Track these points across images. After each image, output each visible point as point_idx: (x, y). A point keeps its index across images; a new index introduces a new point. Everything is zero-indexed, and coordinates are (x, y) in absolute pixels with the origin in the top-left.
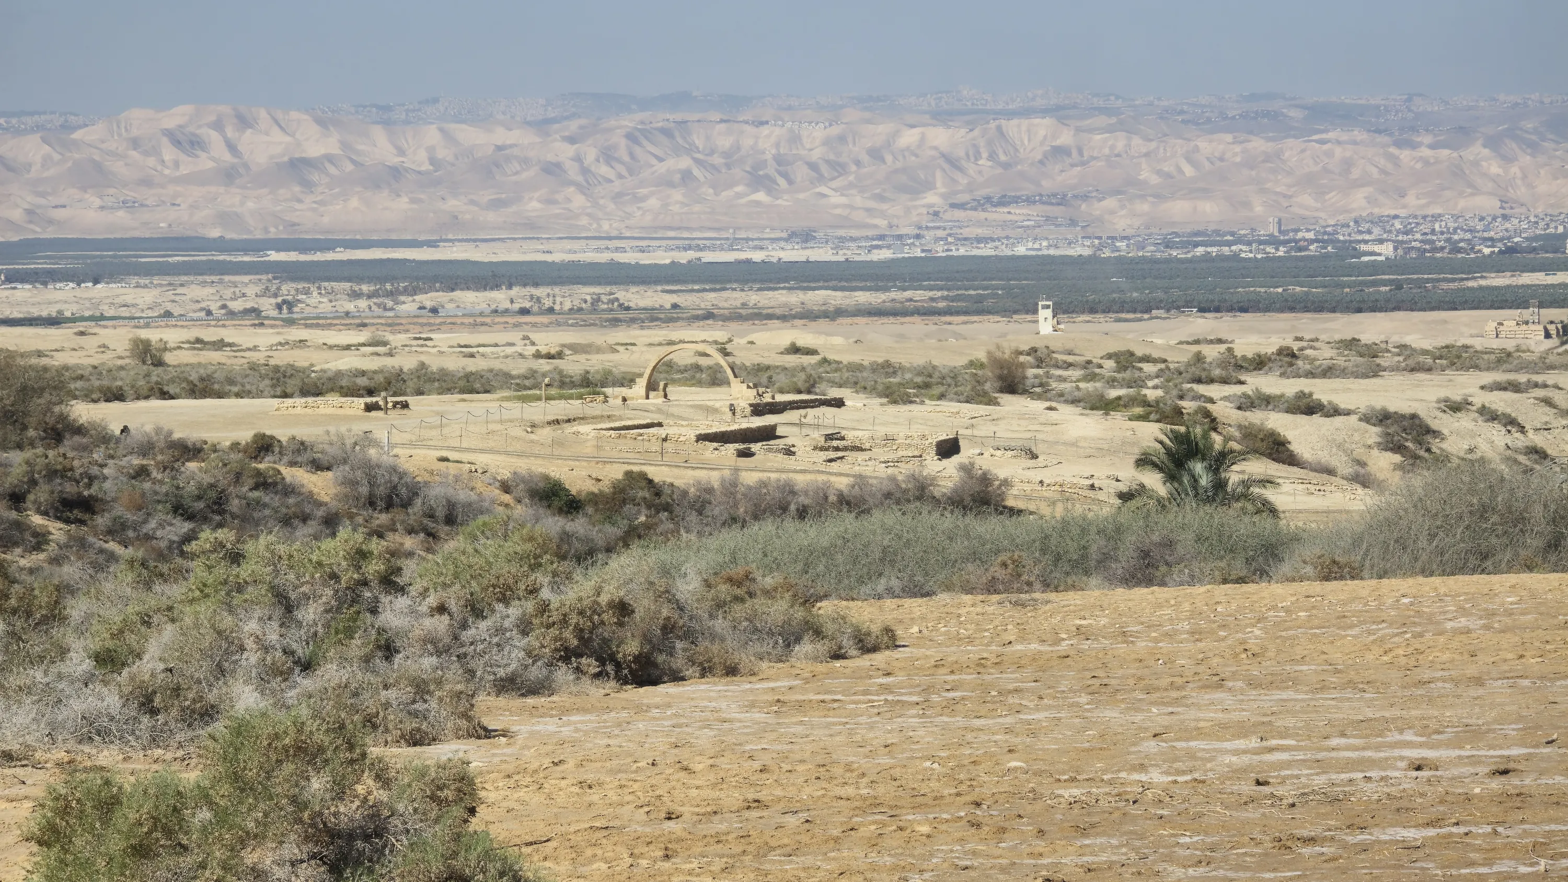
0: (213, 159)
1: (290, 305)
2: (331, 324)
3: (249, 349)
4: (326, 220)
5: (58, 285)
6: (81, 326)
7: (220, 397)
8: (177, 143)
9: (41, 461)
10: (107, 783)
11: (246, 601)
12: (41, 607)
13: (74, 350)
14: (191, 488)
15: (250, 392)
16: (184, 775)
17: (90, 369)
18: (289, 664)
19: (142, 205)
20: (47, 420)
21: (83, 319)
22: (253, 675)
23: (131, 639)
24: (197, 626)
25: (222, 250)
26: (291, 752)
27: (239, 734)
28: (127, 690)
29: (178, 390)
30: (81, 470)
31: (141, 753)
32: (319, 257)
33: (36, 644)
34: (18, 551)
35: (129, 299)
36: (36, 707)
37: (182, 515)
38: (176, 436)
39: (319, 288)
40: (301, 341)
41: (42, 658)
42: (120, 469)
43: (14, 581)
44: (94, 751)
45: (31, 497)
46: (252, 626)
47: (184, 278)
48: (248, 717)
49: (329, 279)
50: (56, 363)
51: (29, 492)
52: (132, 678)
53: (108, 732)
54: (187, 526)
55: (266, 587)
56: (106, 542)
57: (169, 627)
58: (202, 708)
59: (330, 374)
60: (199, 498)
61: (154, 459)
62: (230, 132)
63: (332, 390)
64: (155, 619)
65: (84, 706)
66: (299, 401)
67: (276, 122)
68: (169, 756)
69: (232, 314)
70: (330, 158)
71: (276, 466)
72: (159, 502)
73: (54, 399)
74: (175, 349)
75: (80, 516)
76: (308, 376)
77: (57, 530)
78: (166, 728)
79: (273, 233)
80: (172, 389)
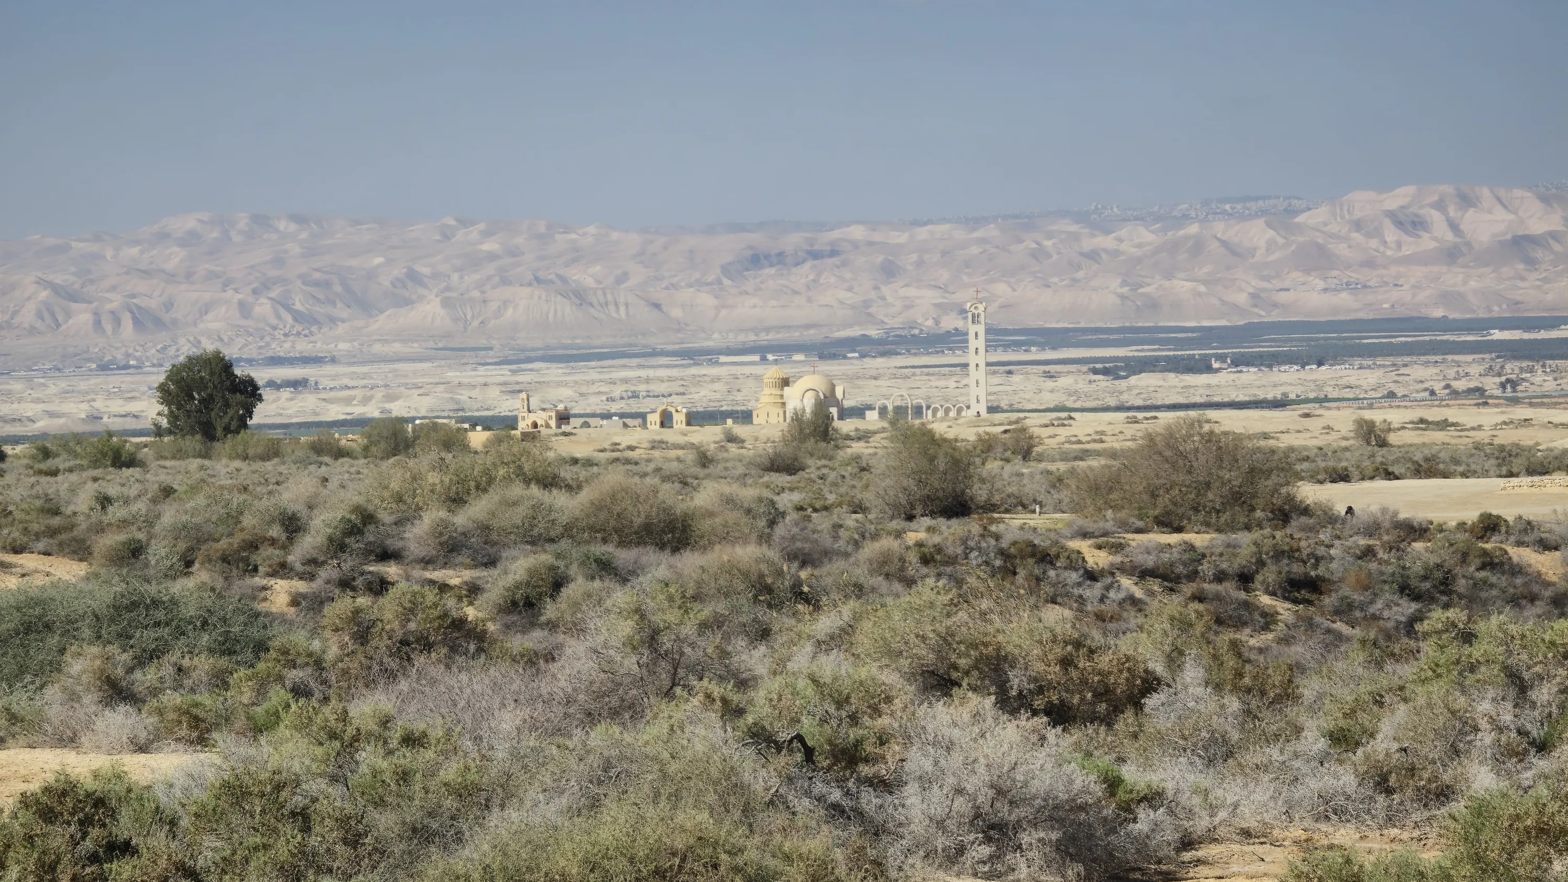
0: (1435, 239)
1: (1514, 384)
2: (1556, 404)
3: (1473, 429)
4: (1550, 297)
5: (1283, 368)
6: (1305, 409)
7: (1445, 477)
8: (1399, 224)
9: (1268, 542)
10: (1348, 861)
11: (1478, 681)
12: (1274, 686)
13: (1299, 431)
14: (1418, 568)
15: (1475, 472)
16: (1425, 856)
17: (1316, 450)
18: (1525, 745)
19: (1365, 287)
20: (1275, 501)
21: (1307, 401)
22: (1488, 755)
23: (1364, 718)
24: (1430, 706)
25: (1445, 330)
26: (1533, 833)
27: (1480, 814)
28: (1362, 769)
29: (1403, 471)
30: (1309, 550)
31: (1378, 833)
32: (1542, 335)
33: (1271, 722)
34: (1248, 631)
35: (1353, 380)
36: (1273, 785)
37: (1409, 595)
38: (1402, 516)
39: (1544, 366)
40: (1526, 420)
41: (1277, 736)
42: (1347, 550)
43: (1248, 661)
44: (1331, 830)
45: (1259, 578)
46: (1485, 706)
47: (1407, 359)
48: (1488, 797)
49: (1553, 358)
50: (1282, 445)
51: (1257, 572)
52: (1367, 757)
53: (1345, 811)
54: (1414, 606)
55: (1498, 667)
56: (1333, 622)
57: (1402, 707)
58: (1437, 788)
59: (1556, 452)
60: (1425, 578)
61: (1381, 539)
62: (1452, 212)
63: (1559, 469)
64: (1387, 699)
65: (1321, 784)
66: (1526, 480)
67: (1499, 200)
68: (1405, 836)
69: (1455, 394)
70: (1553, 235)
71: (1503, 546)
72: (1385, 582)
73: (1282, 481)
74: (1399, 429)
75: (1308, 596)
76: (1534, 456)
77: (1285, 610)
78: (1402, 808)
79: (1497, 311)
80: (1396, 469)
